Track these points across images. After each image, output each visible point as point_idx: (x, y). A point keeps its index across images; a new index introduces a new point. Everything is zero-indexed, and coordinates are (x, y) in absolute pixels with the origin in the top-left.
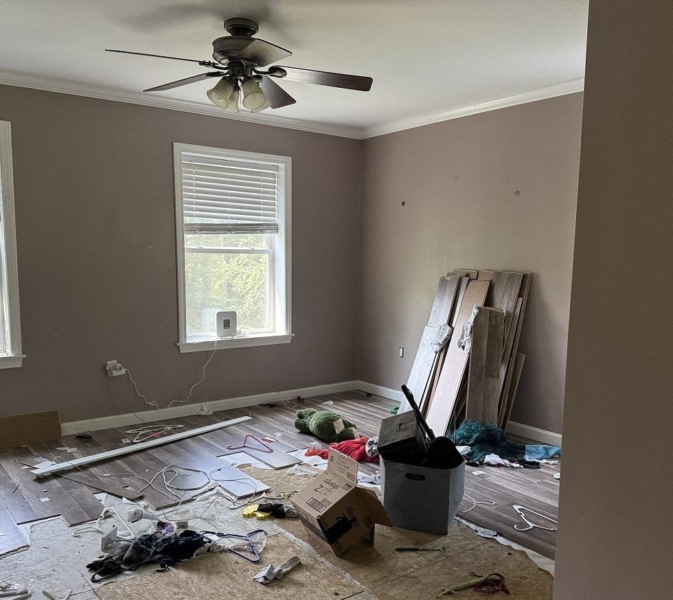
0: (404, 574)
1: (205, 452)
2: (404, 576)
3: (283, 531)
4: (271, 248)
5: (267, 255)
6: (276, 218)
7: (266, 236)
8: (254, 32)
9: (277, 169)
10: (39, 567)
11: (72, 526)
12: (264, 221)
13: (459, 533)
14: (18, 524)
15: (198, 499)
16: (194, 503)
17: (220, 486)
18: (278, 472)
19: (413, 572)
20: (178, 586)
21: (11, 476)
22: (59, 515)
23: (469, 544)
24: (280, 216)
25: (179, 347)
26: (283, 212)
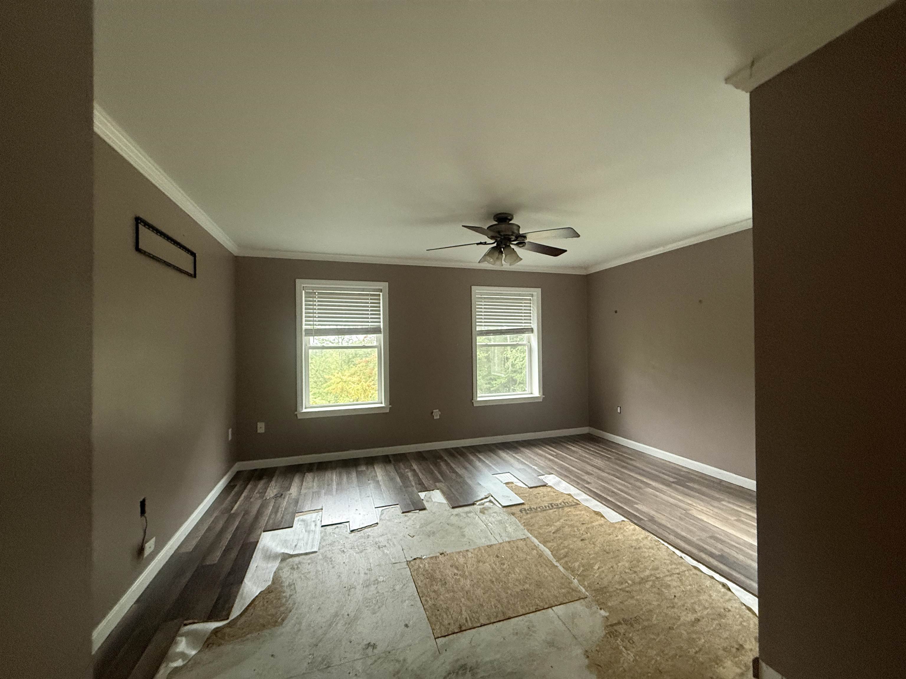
0: (620, 588)
1: (485, 470)
2: (620, 589)
3: (531, 536)
4: (529, 342)
5: (527, 347)
6: (532, 325)
7: (525, 335)
8: (511, 220)
9: (532, 296)
10: (381, 539)
11: (403, 513)
12: (525, 326)
13: (667, 557)
14: (375, 508)
15: (478, 503)
16: (475, 506)
17: (492, 496)
18: (531, 490)
19: (628, 587)
20: (457, 568)
21: (378, 476)
22: (398, 504)
23: (675, 568)
24: (535, 324)
25: (473, 403)
26: (536, 321)
